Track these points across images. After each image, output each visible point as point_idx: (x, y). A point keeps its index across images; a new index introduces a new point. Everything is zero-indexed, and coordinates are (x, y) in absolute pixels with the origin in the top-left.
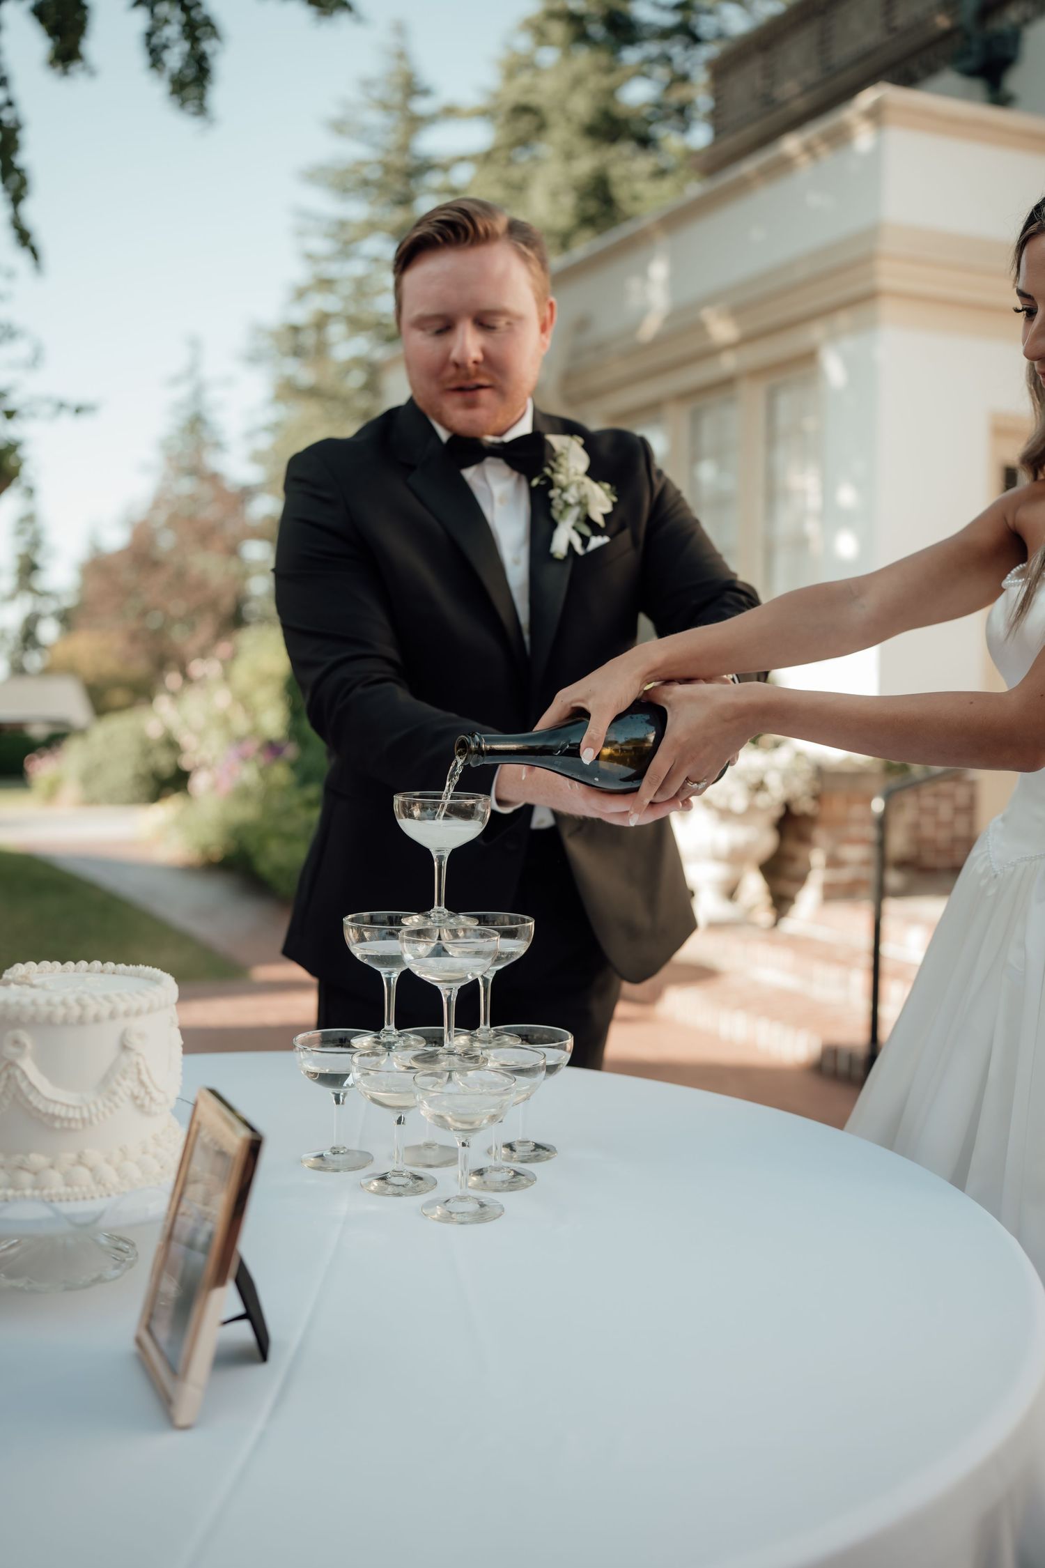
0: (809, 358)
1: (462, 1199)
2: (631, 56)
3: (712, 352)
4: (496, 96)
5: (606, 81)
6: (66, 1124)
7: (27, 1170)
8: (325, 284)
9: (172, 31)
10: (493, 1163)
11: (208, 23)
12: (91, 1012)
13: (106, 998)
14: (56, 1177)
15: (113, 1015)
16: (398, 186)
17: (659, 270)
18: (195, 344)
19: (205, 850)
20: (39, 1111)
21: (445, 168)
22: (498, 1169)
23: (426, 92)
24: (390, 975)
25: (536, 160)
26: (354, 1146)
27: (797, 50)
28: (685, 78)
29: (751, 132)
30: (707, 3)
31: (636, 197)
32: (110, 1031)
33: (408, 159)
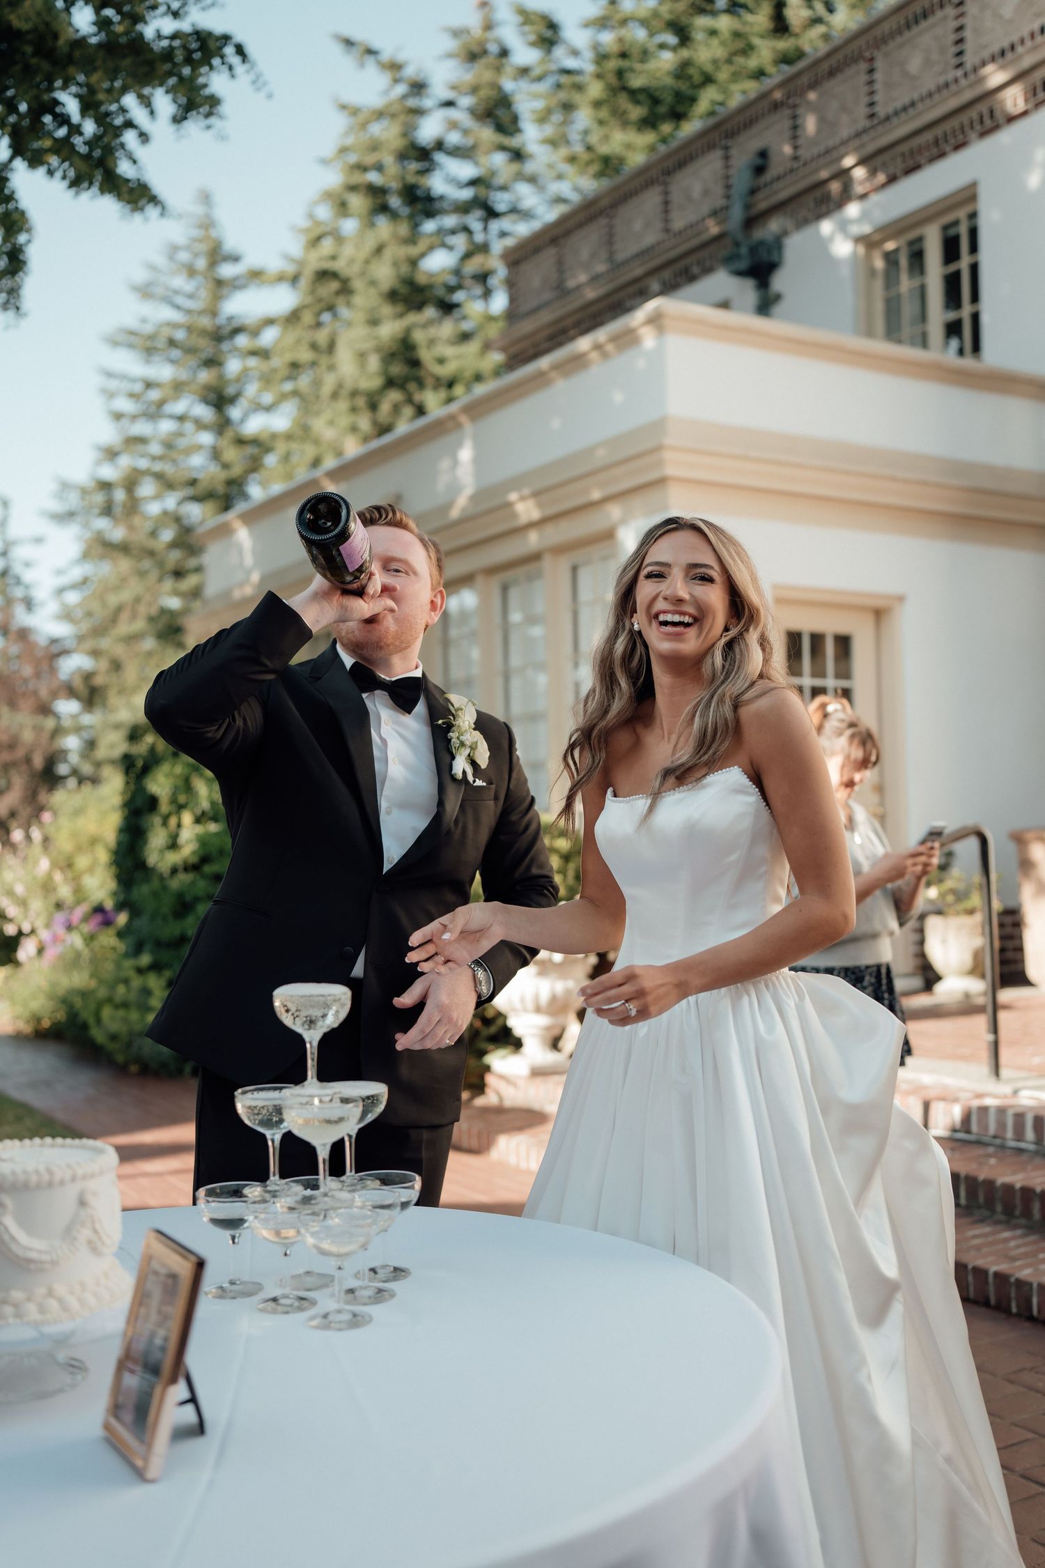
0: (608, 537)
1: (339, 1311)
2: (429, 226)
3: (520, 531)
4: (301, 263)
5: (406, 252)
6: (39, 1266)
7: (9, 1304)
8: (135, 443)
10: (361, 1284)
12: (58, 1176)
13: (69, 1166)
14: (32, 1307)
15: (74, 1179)
16: (208, 350)
17: (466, 454)
18: (6, 506)
19: (33, 1020)
20: (17, 1256)
21: (255, 331)
22: (365, 1288)
23: (235, 259)
24: (274, 1136)
25: (342, 324)
26: (246, 1278)
27: (586, 245)
28: (484, 248)
29: (546, 317)
30: (500, 180)
31: (441, 361)
32: (71, 1192)
33: (215, 321)
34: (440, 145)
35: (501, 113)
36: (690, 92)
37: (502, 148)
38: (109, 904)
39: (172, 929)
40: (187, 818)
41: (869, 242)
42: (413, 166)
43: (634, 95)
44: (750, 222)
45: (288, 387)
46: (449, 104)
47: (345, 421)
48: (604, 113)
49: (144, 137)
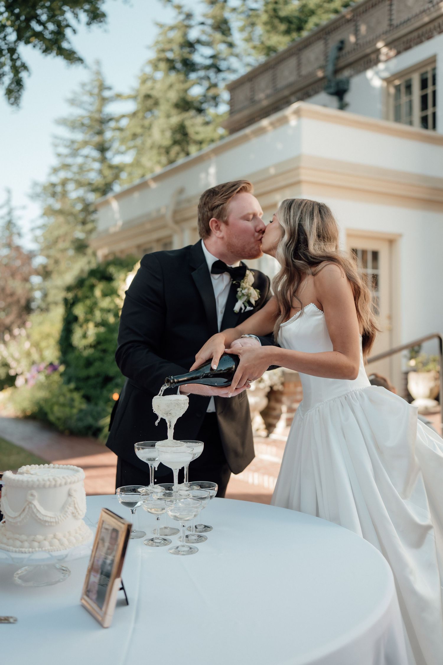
0: (274, 207)
1: (183, 546)
2: (193, 76)
4: (138, 91)
5: (183, 86)
6: (50, 524)
7: (36, 541)
8: (66, 166)
9: (7, 68)
10: (191, 533)
11: (24, 67)
12: (59, 482)
13: (63, 477)
14: (46, 543)
15: (66, 484)
16: (97, 127)
17: (212, 170)
18: (9, 191)
19: (24, 411)
20: (40, 519)
21: (118, 120)
22: (193, 535)
23: (109, 88)
24: (152, 465)
25: (156, 118)
26: (139, 529)
27: (264, 82)
28: (215, 85)
29: (246, 113)
30: (223, 56)
31: (197, 133)
32: (65, 490)
33: (101, 116)
34: (198, 42)
35: (224, 27)
36: (305, 19)
37: (225, 42)
38: (56, 362)
39: (83, 373)
40: (91, 325)
41: (388, 81)
42: (187, 50)
43: (283, 20)
44: (337, 71)
45: (131, 144)
46: (203, 24)
47: (155, 158)
48: (268, 27)
49: (74, 31)
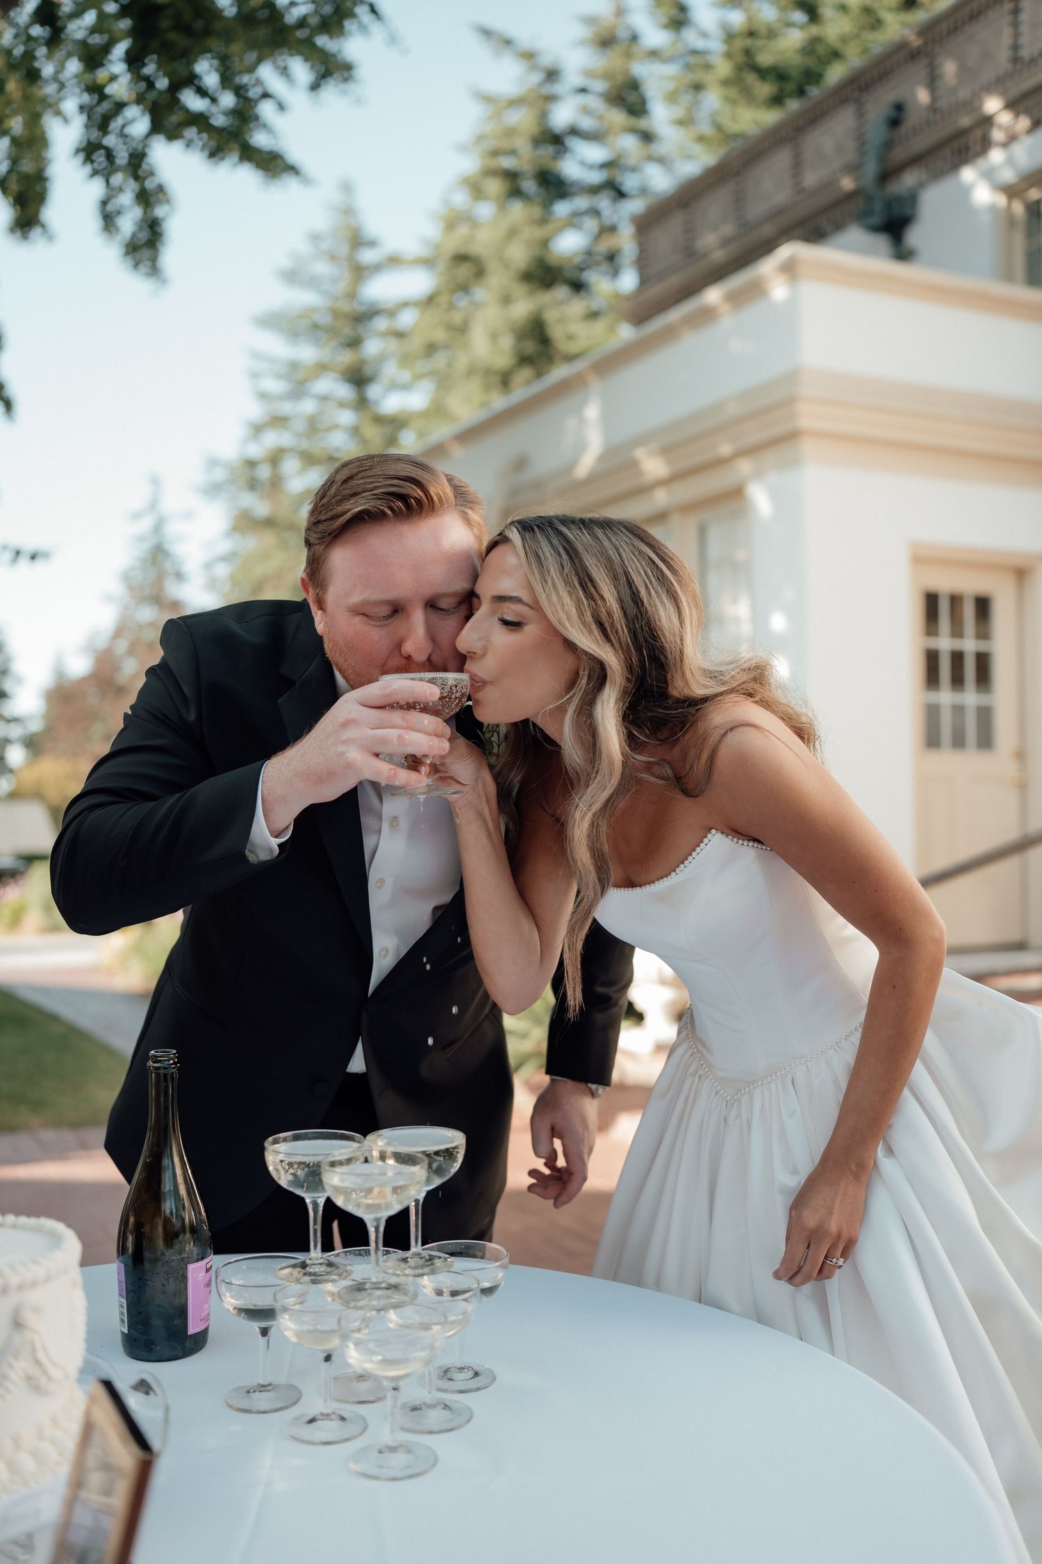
0: (736, 494)
2: (562, 209)
3: (645, 490)
4: (437, 247)
5: (539, 233)
8: (279, 421)
9: (126, 198)
16: (347, 331)
17: (592, 412)
18: (155, 481)
21: (392, 313)
23: (372, 244)
24: (313, 1200)
25: (476, 305)
27: (715, 208)
28: (612, 229)
30: (632, 161)
31: (571, 337)
33: (355, 305)
34: (574, 131)
35: (632, 98)
36: (818, 68)
37: (633, 130)
41: (1012, 191)
42: (549, 150)
43: (763, 73)
44: (887, 175)
45: (422, 366)
46: (583, 90)
47: (477, 398)
48: (733, 92)
49: (281, 107)
